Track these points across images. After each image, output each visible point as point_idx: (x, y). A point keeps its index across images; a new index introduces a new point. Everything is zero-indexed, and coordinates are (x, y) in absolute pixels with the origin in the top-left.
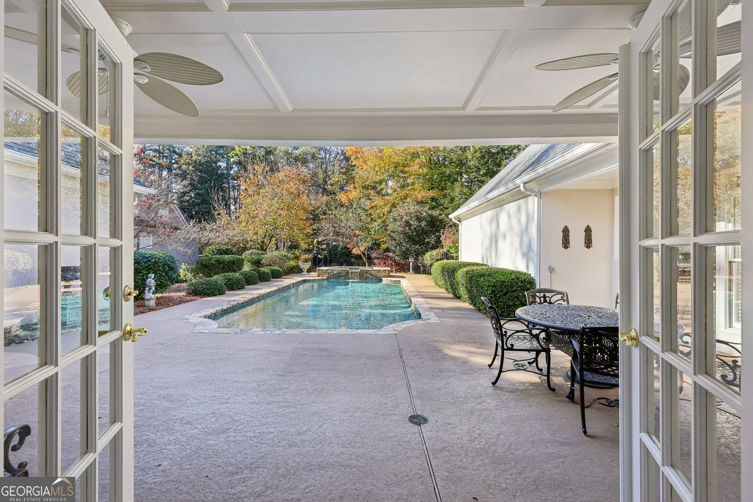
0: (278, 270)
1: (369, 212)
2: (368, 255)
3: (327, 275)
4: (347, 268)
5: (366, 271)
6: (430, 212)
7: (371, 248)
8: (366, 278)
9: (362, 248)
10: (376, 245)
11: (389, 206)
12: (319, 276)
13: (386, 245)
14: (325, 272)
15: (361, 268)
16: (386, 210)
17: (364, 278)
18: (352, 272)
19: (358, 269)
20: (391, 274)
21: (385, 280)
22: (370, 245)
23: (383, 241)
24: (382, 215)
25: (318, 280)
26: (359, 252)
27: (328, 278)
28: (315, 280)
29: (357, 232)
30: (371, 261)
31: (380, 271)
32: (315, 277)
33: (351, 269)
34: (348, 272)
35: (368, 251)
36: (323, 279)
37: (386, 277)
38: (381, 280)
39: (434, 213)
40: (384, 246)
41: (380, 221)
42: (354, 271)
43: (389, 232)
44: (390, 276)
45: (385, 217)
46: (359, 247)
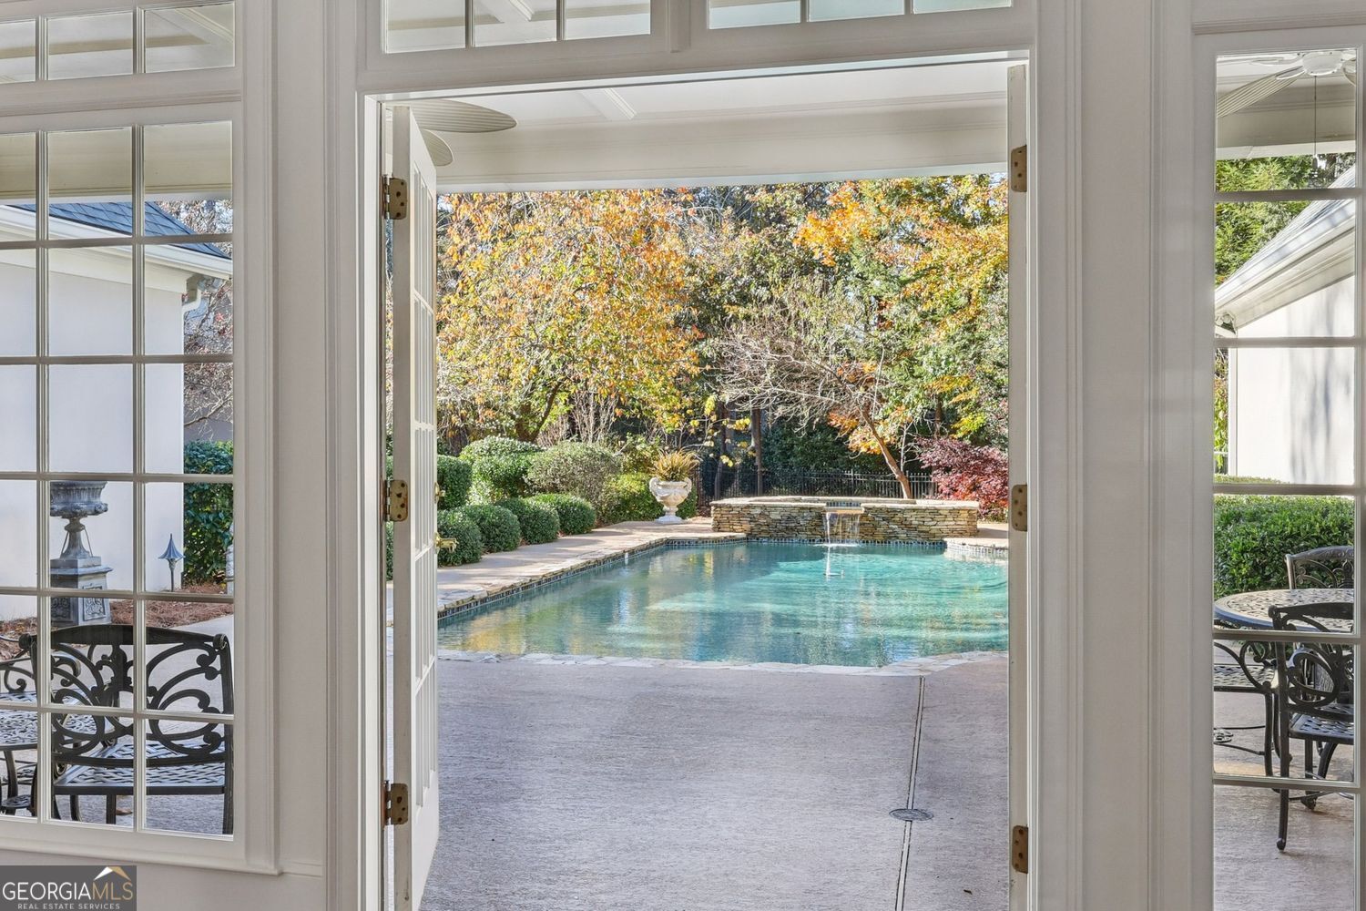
0: (582, 508)
1: (910, 289)
2: (910, 455)
3: (747, 526)
4: (818, 502)
5: (888, 511)
7: (921, 430)
8: (889, 537)
9: (888, 430)
10: (940, 418)
11: (988, 266)
12: (717, 528)
13: (979, 420)
14: (740, 515)
15: (880, 502)
16: (975, 281)
17: (877, 534)
18: (834, 516)
19: (858, 504)
20: (981, 525)
21: (957, 548)
22: (916, 414)
23: (966, 402)
24: (963, 301)
25: (716, 540)
26: (875, 446)
27: (751, 536)
28: (704, 541)
29: (867, 366)
30: (920, 479)
31: (935, 512)
32: (706, 531)
33: (830, 504)
34: (820, 517)
35: (909, 439)
36: (733, 539)
37: (961, 534)
38: (942, 547)
40: (968, 423)
41: (952, 324)
42: (841, 511)
43: (988, 367)
44: (977, 533)
45: (972, 311)
46: (873, 424)
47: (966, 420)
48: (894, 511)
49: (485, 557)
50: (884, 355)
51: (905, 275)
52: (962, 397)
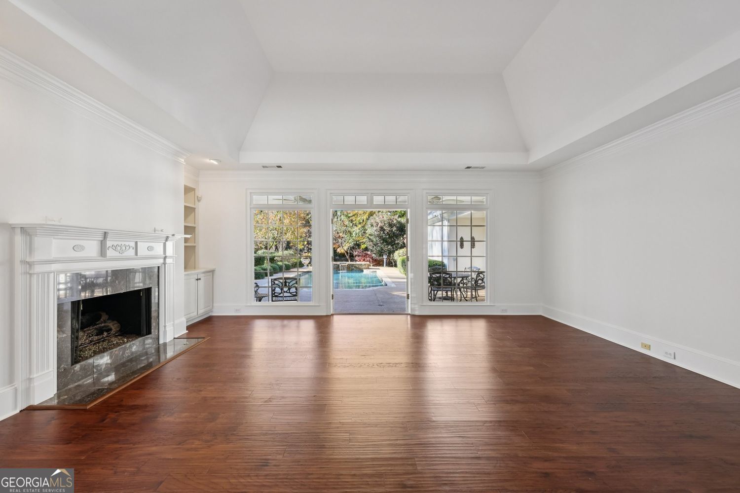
0: (289, 265)
1: (351, 218)
2: (350, 254)
4: (338, 263)
6: (399, 219)
7: (352, 248)
8: (352, 270)
9: (346, 248)
10: (358, 245)
11: (367, 214)
13: (365, 245)
15: (347, 263)
16: (365, 217)
17: (350, 269)
18: (341, 266)
20: (370, 267)
21: (365, 271)
22: (352, 245)
23: (363, 242)
24: (362, 221)
26: (343, 251)
29: (341, 234)
30: (352, 257)
31: (361, 264)
33: (340, 263)
34: (339, 266)
35: (350, 250)
37: (366, 269)
38: (363, 271)
39: (402, 220)
40: (363, 246)
41: (360, 226)
42: (343, 265)
43: (367, 235)
44: (369, 269)
45: (364, 223)
46: (343, 247)
47: (362, 246)
48: (353, 264)
49: (274, 275)
50: (345, 232)
51: (349, 215)
52: (362, 241)
